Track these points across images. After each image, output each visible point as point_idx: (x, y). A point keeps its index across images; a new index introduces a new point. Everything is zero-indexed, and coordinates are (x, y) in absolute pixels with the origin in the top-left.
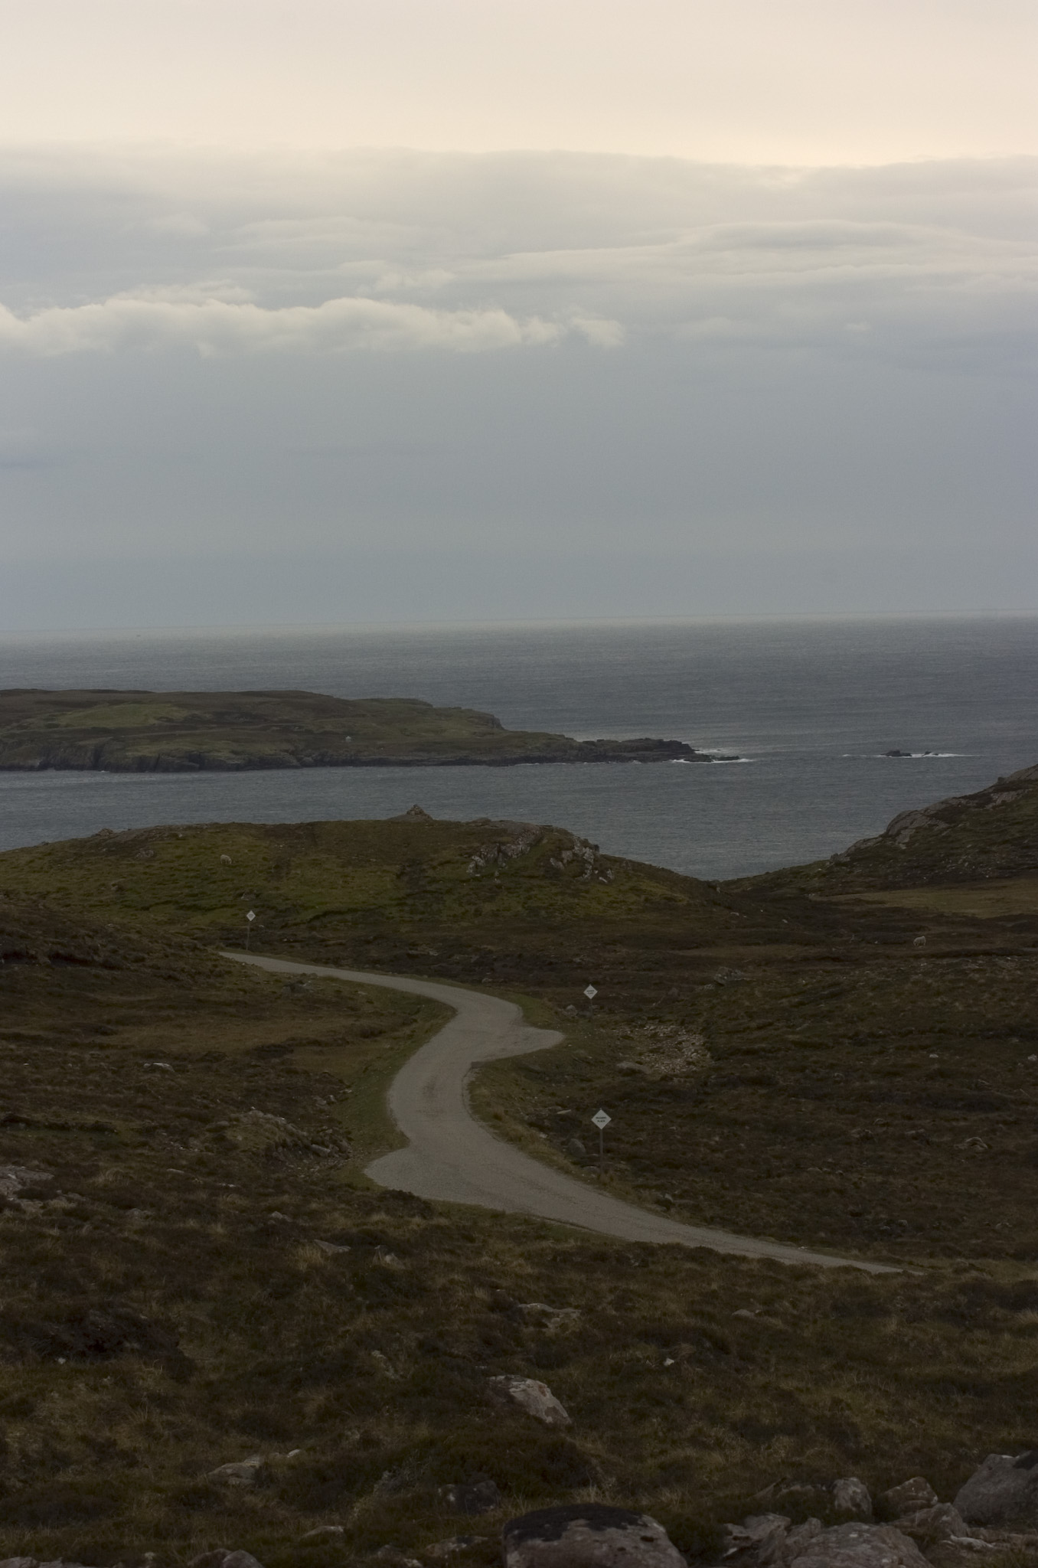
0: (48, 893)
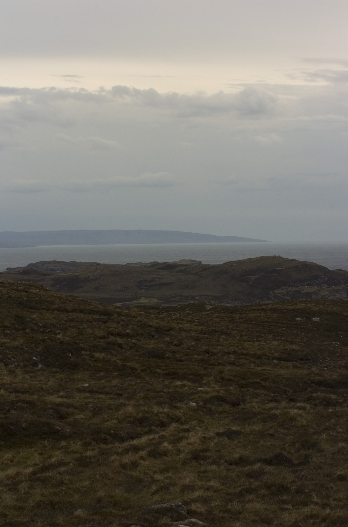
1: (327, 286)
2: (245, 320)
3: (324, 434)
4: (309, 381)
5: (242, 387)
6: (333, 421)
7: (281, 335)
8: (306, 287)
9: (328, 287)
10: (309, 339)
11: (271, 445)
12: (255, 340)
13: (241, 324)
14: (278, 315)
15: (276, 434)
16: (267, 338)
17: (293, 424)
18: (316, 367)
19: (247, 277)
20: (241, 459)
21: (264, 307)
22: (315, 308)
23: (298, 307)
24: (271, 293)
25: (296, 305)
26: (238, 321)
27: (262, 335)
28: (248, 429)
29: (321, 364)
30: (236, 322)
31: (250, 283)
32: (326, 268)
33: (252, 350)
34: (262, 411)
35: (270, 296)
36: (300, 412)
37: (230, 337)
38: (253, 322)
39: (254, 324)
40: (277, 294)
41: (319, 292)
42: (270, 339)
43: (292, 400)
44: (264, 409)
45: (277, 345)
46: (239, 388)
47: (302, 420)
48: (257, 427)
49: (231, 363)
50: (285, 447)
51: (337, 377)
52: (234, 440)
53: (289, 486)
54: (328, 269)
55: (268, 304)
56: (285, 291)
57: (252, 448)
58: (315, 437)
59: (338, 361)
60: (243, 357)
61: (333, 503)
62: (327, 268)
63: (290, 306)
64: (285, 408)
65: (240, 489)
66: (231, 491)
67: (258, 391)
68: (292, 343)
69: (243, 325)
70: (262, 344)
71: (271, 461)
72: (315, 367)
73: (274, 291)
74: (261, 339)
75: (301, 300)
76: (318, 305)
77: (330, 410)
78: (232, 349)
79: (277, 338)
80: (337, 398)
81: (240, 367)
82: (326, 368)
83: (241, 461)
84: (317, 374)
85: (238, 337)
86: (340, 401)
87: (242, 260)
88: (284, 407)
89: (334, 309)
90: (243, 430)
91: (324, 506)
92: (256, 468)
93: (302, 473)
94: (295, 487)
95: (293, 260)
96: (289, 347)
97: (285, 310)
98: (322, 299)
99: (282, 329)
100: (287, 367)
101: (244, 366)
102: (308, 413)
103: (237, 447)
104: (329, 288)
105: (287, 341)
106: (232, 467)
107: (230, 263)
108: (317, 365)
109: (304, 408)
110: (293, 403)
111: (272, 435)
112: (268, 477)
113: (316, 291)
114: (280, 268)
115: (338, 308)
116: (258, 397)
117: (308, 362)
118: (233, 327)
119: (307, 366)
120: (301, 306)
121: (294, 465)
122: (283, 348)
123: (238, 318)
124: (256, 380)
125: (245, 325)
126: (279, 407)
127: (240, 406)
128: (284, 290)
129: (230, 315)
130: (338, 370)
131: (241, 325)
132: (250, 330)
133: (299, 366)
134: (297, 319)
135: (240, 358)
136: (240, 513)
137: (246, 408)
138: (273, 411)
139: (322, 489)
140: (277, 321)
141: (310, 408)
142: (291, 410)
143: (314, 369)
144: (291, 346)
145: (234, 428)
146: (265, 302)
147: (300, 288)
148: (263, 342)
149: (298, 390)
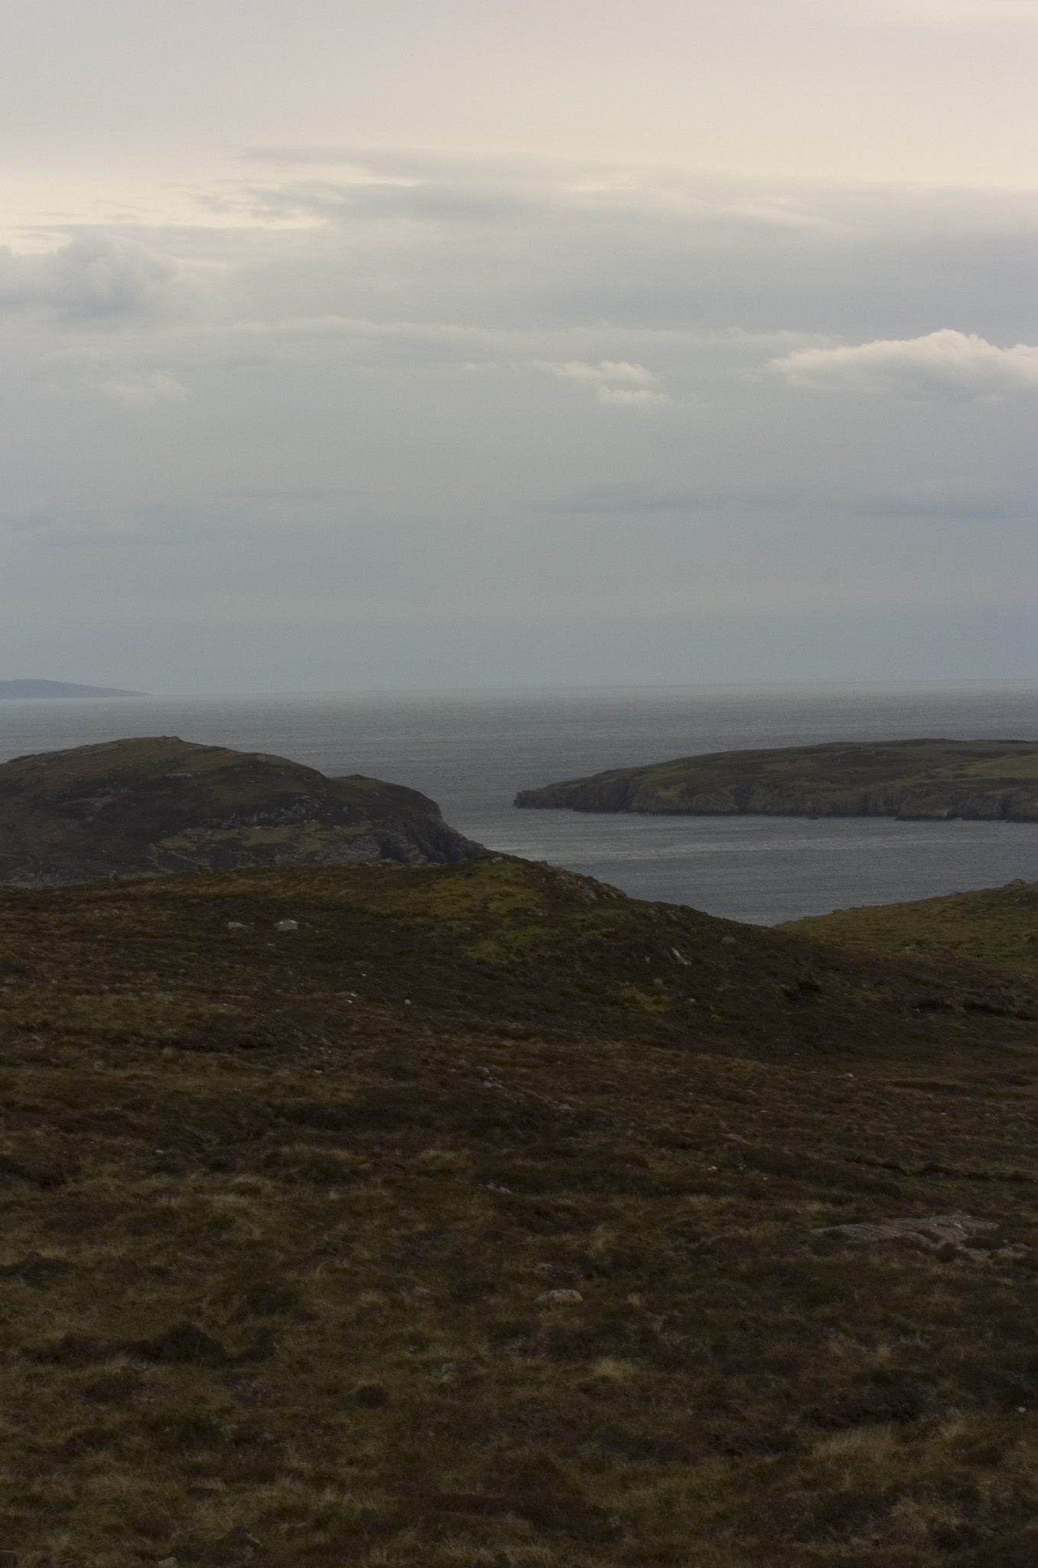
0: (961, 943)
1: (319, 826)
2: (75, 928)
3: (315, 1267)
4: (270, 1109)
5: (68, 1130)
6: (342, 1227)
7: (184, 974)
8: (258, 828)
9: (321, 829)
10: (266, 983)
11: (159, 1301)
12: (107, 988)
13: (64, 942)
14: (175, 913)
15: (174, 1268)
16: (141, 984)
17: (222, 1239)
18: (287, 1066)
19: (80, 801)
20: (68, 1343)
21: (132, 890)
22: (284, 892)
23: (236, 890)
24: (153, 847)
25: (225, 883)
26: (53, 931)
27: (127, 975)
28: (89, 1254)
29: (304, 1058)
30: (49, 935)
31: (90, 819)
32: (316, 773)
33: (97, 1020)
34: (131, 1201)
35: (150, 858)
36: (244, 1201)
37: (32, 982)
38: (99, 937)
39: (101, 940)
40: (170, 852)
41: (295, 845)
42: (150, 984)
43: (218, 1167)
44: (135, 1196)
45: (172, 1002)
46: (61, 1133)
47: (249, 1227)
48: (116, 1250)
49: (33, 1059)
50: (199, 1308)
51: (350, 1096)
52: (48, 1289)
53: (214, 1422)
54: (322, 776)
55: (142, 882)
56: (194, 842)
57: (101, 1312)
58: (291, 1276)
59: (354, 1048)
60: (72, 1039)
61: (347, 1472)
62: (319, 773)
63: (209, 885)
64: (200, 1190)
65: (69, 1433)
66: (42, 1440)
67: (117, 1141)
68: (215, 995)
69: (68, 945)
70: (128, 1001)
71: (159, 1349)
72: (286, 1068)
73: (161, 842)
74: (123, 986)
75: (243, 867)
76: (292, 883)
77: (333, 1195)
78: (37, 1016)
79: (171, 981)
80: (353, 1159)
81: (63, 1069)
82: (319, 1069)
83: (69, 1352)
84: (292, 1088)
85: (54, 982)
86: (361, 1167)
87: (65, 751)
88: (194, 1188)
89: (341, 893)
90: (74, 1259)
91: (320, 1481)
92: (115, 1371)
93: (253, 1385)
94: (234, 1426)
95: (216, 749)
96: (209, 1008)
97: (194, 897)
98: (304, 865)
99: (185, 956)
100: (203, 1068)
101: (74, 1068)
102: (269, 1206)
103: (58, 1309)
104: (324, 832)
105: (203, 991)
106: (42, 1369)
107: (29, 760)
108: (292, 1061)
109: (253, 1191)
110: (221, 1177)
111: (160, 1272)
112: (150, 1398)
113: (286, 841)
114: (179, 775)
115: (353, 891)
116: (117, 1159)
117: (266, 1051)
118: (40, 950)
119: (263, 1064)
120: (243, 885)
121: (229, 1360)
122: (191, 1010)
123: (54, 923)
124: (109, 1108)
125: (75, 943)
126: (180, 1187)
127: (63, 1186)
128: (190, 838)
129: (31, 914)
130: (354, 1075)
131: (64, 944)
132: (91, 958)
133: (238, 1065)
134: (231, 925)
135: (63, 1044)
136: (69, 1505)
137: (80, 1193)
138: (163, 1201)
139: (313, 1431)
140: (171, 932)
141: (273, 1190)
142: (215, 1197)
143: (283, 1073)
144: (213, 1005)
145: (47, 1253)
146: (134, 876)
147: (239, 834)
148: (131, 994)
149: (235, 1137)
